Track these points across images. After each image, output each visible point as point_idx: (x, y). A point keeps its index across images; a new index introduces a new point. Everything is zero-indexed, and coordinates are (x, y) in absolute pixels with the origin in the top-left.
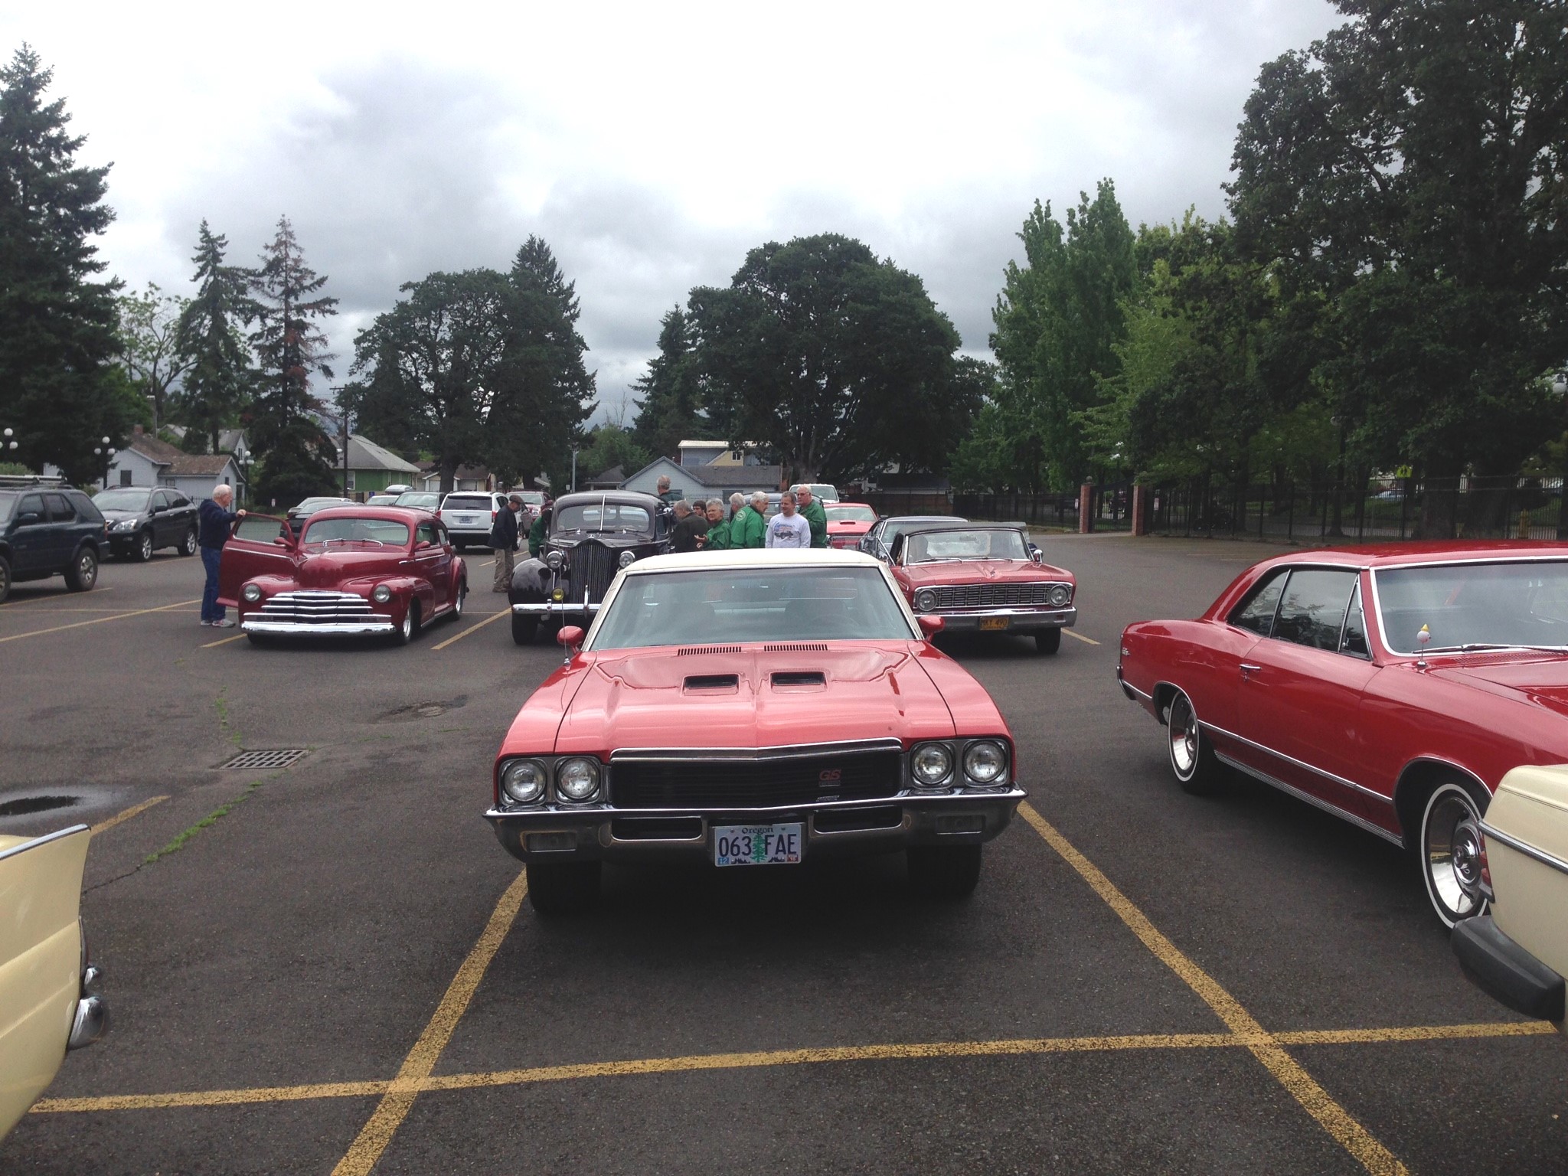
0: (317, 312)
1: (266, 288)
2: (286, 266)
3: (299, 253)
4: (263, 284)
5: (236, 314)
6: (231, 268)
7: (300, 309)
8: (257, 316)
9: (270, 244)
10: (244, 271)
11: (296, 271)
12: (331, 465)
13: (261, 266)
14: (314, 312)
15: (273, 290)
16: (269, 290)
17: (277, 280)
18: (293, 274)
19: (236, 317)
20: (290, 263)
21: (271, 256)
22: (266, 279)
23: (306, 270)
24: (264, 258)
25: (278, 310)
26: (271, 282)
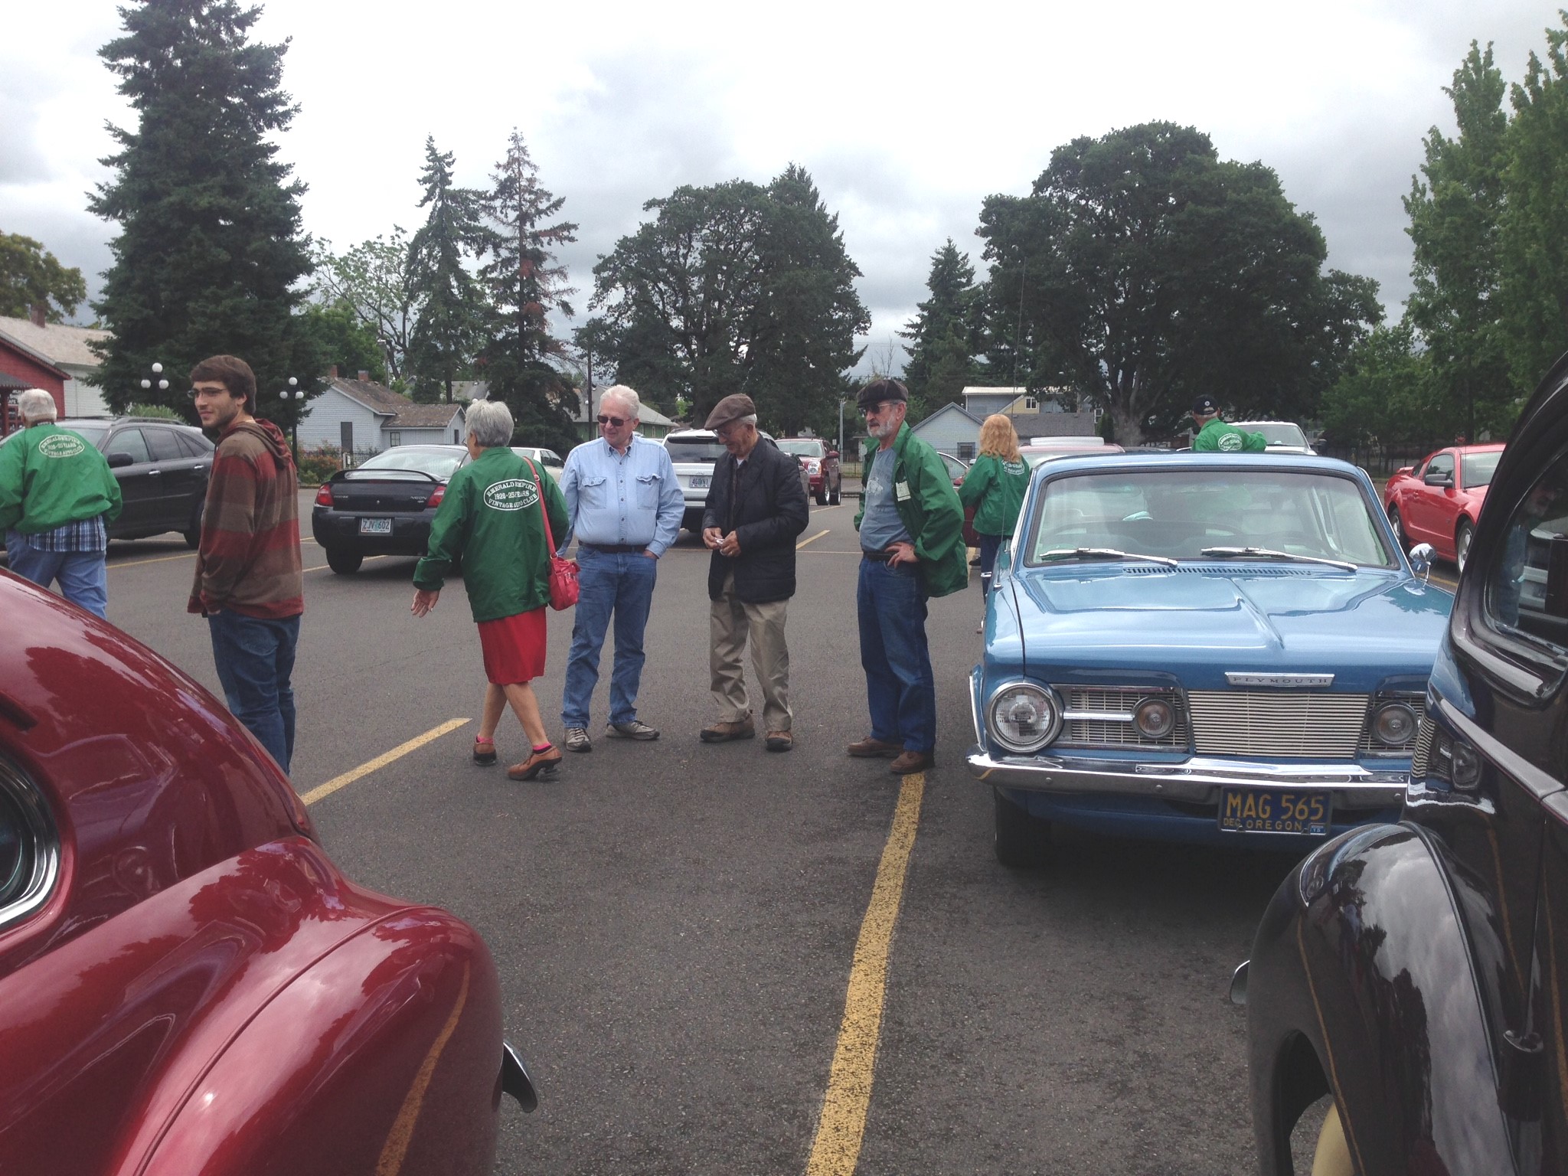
0: (554, 240)
1: (498, 214)
2: (520, 188)
3: (533, 171)
4: (495, 209)
5: (468, 244)
6: (460, 191)
7: (536, 237)
8: (490, 246)
9: (501, 163)
10: (475, 193)
11: (531, 193)
12: (573, 416)
13: (492, 188)
14: (551, 240)
15: (506, 216)
16: (502, 216)
17: (509, 203)
18: (527, 196)
19: (469, 247)
20: (524, 183)
21: (503, 175)
22: (498, 203)
23: (542, 191)
24: (495, 178)
25: (513, 239)
26: (504, 207)
